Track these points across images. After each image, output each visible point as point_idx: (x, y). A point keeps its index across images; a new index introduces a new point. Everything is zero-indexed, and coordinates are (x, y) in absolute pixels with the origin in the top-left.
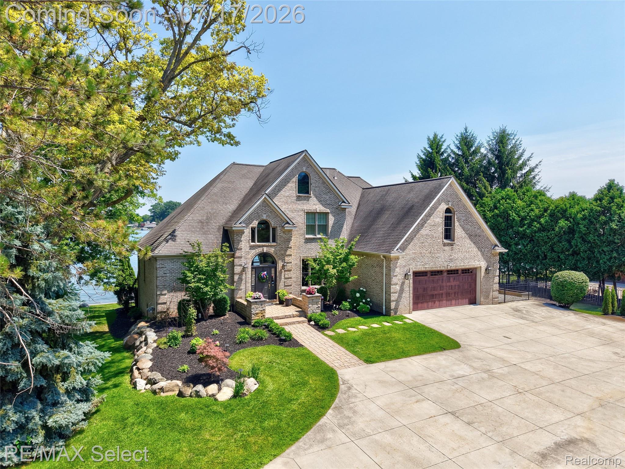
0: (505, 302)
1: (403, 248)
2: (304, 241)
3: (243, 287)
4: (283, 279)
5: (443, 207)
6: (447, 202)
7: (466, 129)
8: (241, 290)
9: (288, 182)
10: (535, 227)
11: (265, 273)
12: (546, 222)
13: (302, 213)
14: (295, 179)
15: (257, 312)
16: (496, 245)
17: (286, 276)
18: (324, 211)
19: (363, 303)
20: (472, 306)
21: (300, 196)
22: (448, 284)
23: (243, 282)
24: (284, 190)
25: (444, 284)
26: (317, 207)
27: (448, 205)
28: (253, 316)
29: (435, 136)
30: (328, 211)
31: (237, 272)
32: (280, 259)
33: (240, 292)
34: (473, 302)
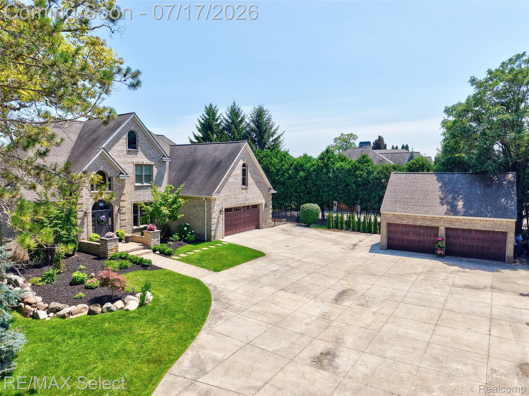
0: (275, 226)
1: (219, 192)
2: (134, 188)
3: (85, 230)
4: (119, 221)
5: (241, 163)
6: (243, 159)
7: (234, 104)
8: (83, 232)
9: (120, 139)
10: (286, 176)
11: (104, 216)
12: (292, 173)
13: (132, 165)
14: (125, 136)
15: (112, 248)
16: (270, 189)
17: (122, 218)
18: (150, 164)
19: (190, 234)
20: (257, 230)
21: (130, 151)
22: (245, 216)
23: (85, 225)
24: (116, 145)
25: (242, 216)
26: (144, 160)
27: (244, 161)
28: (109, 251)
29: (211, 105)
30: (152, 163)
31: (79, 217)
32: (116, 204)
33: (82, 234)
34: (258, 227)
